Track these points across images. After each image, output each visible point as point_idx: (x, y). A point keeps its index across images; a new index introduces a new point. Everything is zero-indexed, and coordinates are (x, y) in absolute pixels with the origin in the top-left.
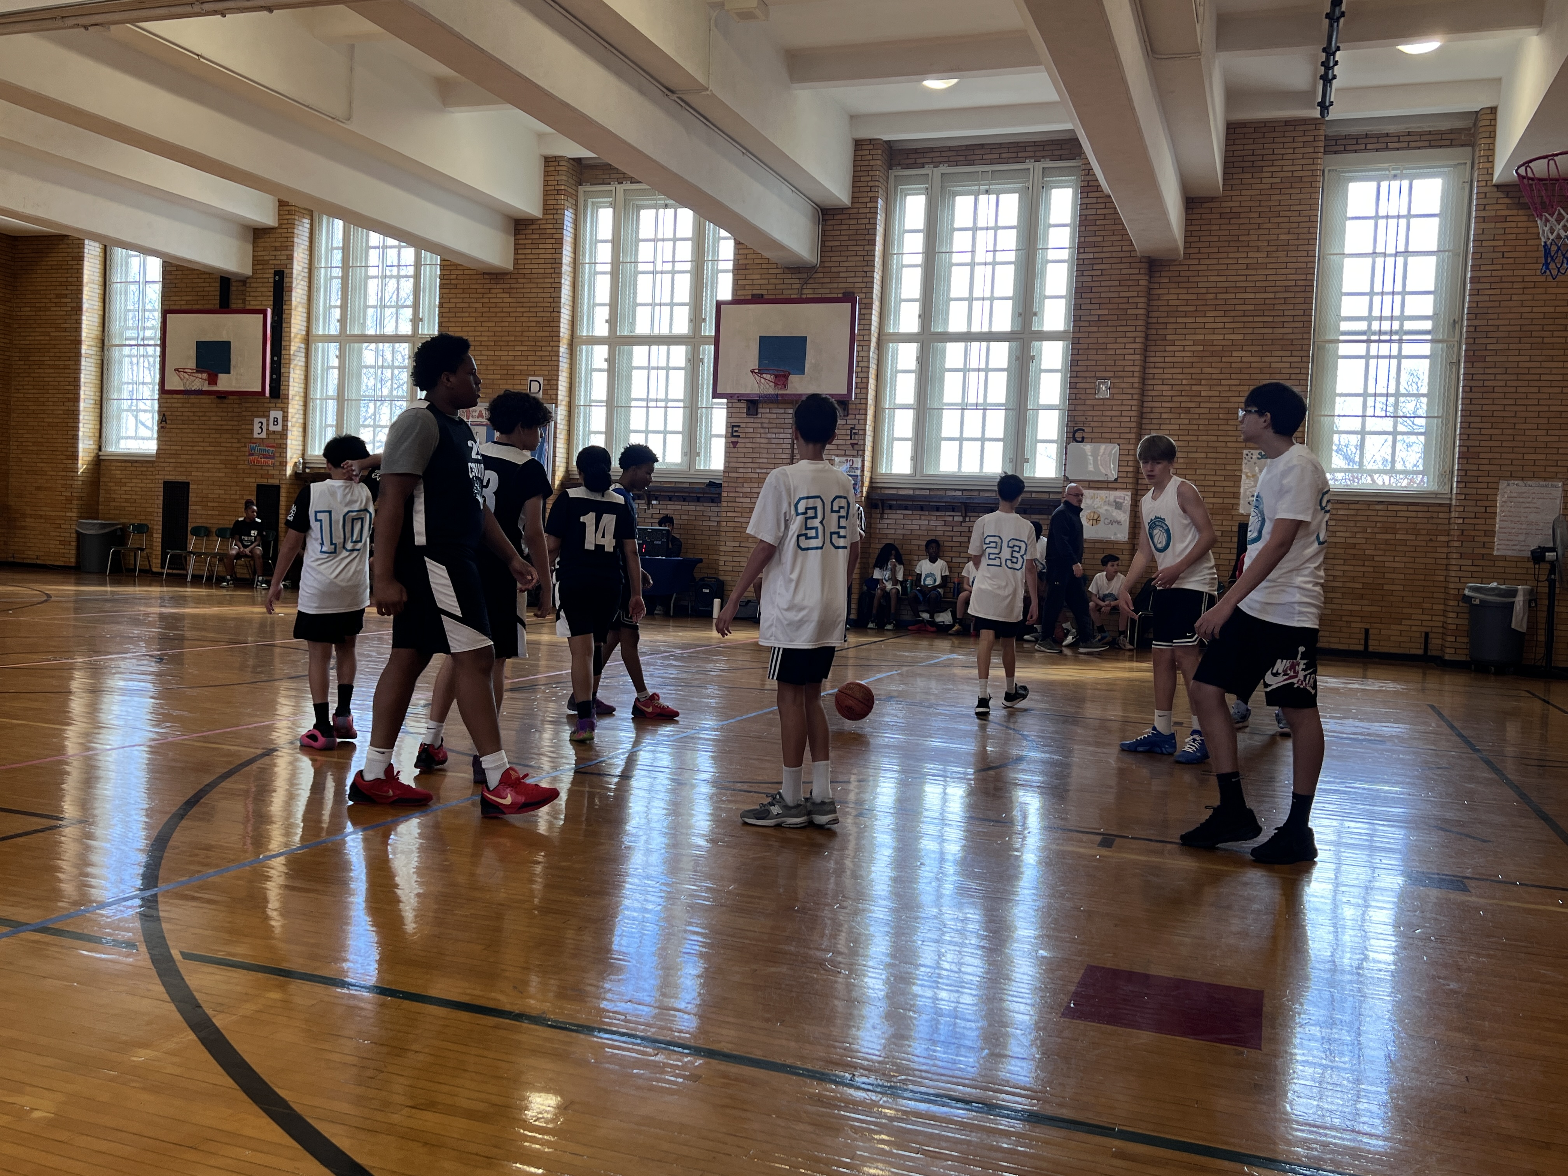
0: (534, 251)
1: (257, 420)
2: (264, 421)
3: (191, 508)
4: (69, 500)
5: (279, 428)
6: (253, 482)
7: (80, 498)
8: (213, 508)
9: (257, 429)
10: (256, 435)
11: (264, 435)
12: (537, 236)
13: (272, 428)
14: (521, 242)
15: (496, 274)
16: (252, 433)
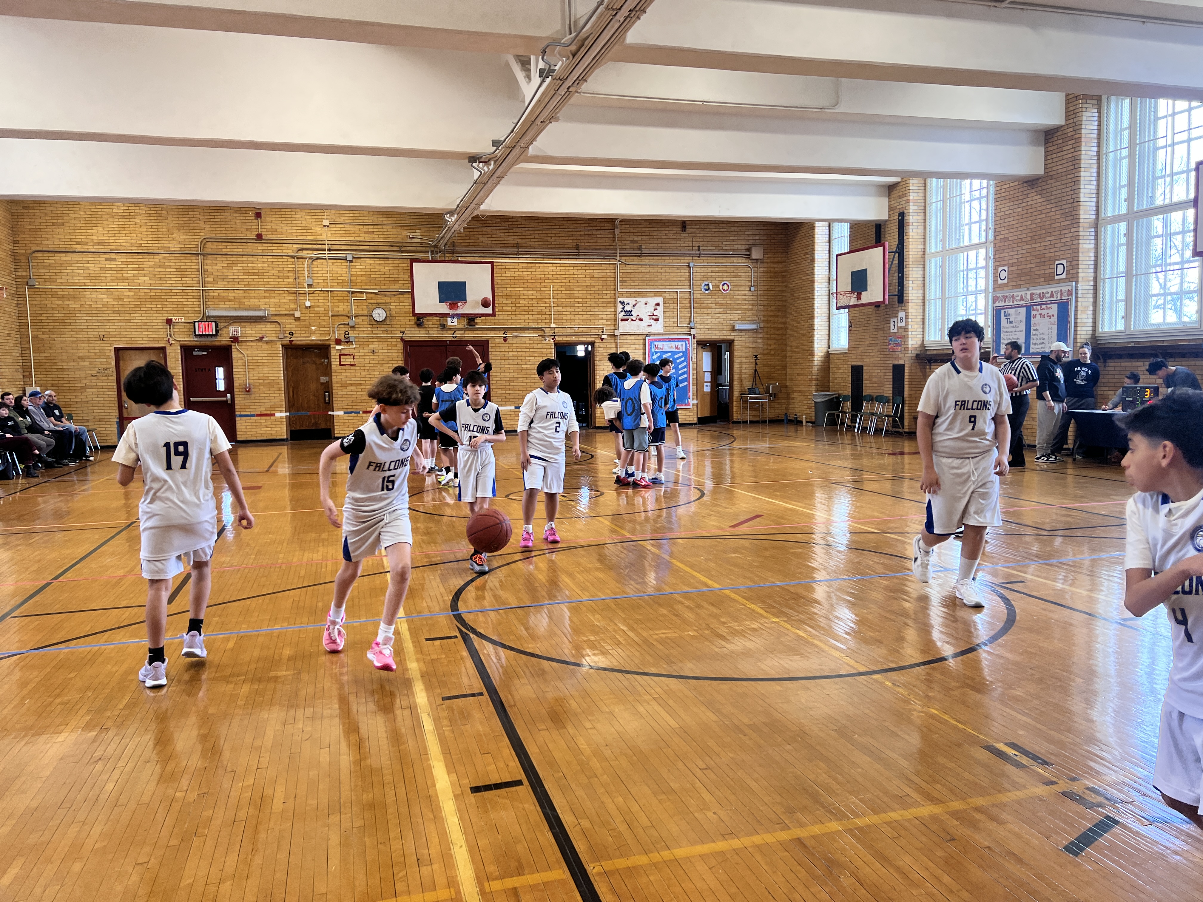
0: (1059, 155)
1: (892, 320)
2: (896, 320)
3: (865, 382)
4: (811, 380)
5: (903, 324)
6: (891, 363)
7: (817, 379)
8: (875, 382)
9: (892, 327)
10: (892, 331)
11: (895, 330)
12: (1061, 141)
13: (900, 325)
14: (1050, 149)
15: (1032, 181)
16: (890, 330)
